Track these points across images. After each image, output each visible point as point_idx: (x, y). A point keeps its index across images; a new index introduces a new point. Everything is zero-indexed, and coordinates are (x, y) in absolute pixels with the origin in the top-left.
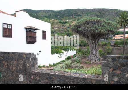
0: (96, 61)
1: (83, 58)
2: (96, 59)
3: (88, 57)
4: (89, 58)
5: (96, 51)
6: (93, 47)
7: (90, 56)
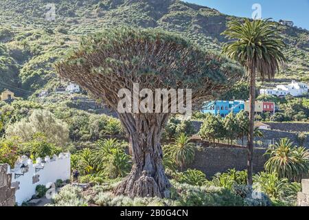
4: (128, 187)
6: (145, 145)
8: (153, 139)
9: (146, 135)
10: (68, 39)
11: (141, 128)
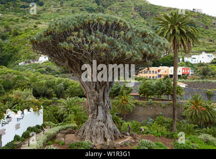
0: (105, 139)
1: (67, 133)
2: (106, 133)
3: (82, 129)
4: (86, 131)
5: (106, 112)
6: (98, 100)
7: (88, 127)
8: (104, 95)
9: (99, 93)
10: (39, 23)
11: (94, 87)
